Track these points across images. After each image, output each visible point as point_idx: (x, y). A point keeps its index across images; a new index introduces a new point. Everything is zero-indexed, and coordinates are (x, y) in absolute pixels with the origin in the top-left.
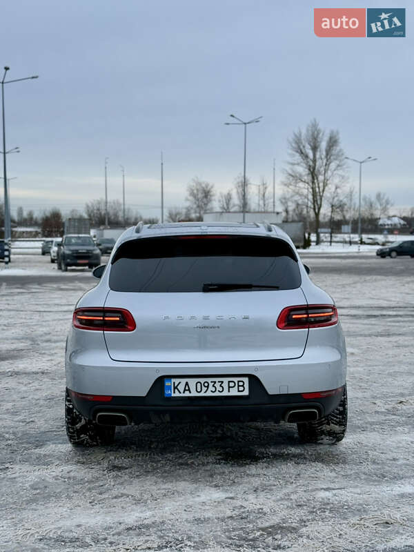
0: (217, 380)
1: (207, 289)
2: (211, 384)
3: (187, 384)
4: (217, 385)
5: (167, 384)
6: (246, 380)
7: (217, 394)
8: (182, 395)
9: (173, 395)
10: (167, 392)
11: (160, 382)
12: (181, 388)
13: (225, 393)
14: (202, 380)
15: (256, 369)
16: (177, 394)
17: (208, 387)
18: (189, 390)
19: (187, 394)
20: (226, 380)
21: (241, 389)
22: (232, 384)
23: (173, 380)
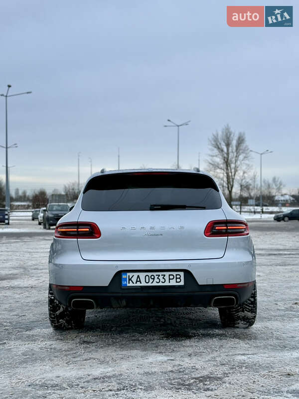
0: (160, 273)
1: (153, 208)
2: (156, 277)
3: (138, 276)
4: (161, 277)
5: (124, 277)
6: (182, 274)
7: (161, 284)
8: (135, 285)
9: (128, 285)
10: (124, 283)
11: (119, 275)
12: (134, 279)
13: (167, 284)
14: (150, 274)
15: (190, 265)
16: (131, 284)
17: (154, 279)
18: (140, 281)
19: (138, 284)
20: (167, 274)
21: (178, 280)
22: (171, 277)
23: (128, 274)
